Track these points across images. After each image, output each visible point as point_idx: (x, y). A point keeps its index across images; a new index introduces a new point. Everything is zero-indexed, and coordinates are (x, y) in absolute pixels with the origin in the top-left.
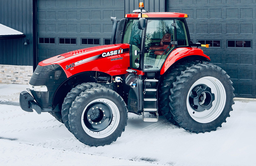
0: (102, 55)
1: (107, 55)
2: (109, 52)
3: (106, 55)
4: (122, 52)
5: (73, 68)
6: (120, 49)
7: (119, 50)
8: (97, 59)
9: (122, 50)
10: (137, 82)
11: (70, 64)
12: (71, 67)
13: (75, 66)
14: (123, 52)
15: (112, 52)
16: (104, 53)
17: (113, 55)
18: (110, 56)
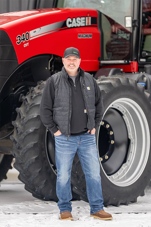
5: (28, 43)
6: (87, 16)
8: (61, 30)
10: (145, 79)
11: (23, 34)
12: (25, 40)
13: (31, 39)
14: (92, 23)
15: (78, 19)
16: (69, 20)
17: (80, 27)
18: (77, 27)
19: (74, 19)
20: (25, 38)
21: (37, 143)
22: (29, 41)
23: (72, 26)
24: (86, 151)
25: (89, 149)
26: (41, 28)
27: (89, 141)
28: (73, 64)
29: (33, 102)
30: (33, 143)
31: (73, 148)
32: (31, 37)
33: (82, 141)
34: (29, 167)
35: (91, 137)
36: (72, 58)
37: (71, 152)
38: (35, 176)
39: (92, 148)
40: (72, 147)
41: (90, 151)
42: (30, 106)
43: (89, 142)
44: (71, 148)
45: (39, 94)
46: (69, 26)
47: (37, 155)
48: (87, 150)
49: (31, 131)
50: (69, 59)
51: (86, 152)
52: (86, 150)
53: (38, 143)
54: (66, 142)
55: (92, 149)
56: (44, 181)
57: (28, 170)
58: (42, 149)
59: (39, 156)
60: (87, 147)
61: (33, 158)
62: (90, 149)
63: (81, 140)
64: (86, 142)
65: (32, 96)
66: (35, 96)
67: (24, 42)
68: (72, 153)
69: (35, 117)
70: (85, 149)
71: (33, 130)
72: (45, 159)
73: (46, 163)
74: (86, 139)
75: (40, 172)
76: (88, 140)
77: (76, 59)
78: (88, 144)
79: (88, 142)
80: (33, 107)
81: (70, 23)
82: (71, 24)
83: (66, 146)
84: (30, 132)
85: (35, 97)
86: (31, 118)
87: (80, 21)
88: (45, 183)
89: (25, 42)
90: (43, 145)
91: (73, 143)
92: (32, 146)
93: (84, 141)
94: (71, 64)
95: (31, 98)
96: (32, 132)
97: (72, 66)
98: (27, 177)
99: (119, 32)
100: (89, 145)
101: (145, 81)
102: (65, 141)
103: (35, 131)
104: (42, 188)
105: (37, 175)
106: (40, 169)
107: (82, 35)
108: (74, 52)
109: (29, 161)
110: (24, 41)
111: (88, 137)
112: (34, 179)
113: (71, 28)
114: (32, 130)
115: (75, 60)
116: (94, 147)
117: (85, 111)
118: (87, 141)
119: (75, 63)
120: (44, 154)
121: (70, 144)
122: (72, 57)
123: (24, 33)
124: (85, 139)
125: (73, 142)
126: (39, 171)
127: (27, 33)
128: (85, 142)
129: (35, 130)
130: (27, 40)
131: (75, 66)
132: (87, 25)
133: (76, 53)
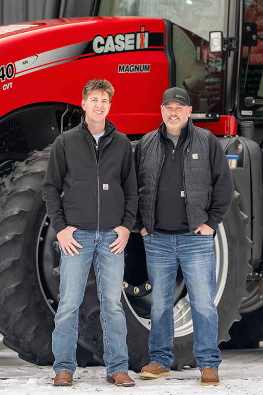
0: (91, 43)
1: (106, 49)
2: (111, 37)
3: (104, 45)
4: (146, 46)
5: (11, 83)
6: (140, 32)
7: (139, 35)
9: (147, 35)
10: (240, 147)
11: (2, 66)
12: (5, 77)
13: (17, 76)
14: (149, 45)
15: (119, 37)
16: (99, 39)
17: (124, 51)
18: (116, 52)
19: (110, 38)
20: (5, 73)
21: (18, 260)
22: (14, 80)
23: (106, 51)
24: (188, 264)
25: (192, 260)
26: (38, 55)
27: (193, 246)
28: (176, 116)
29: (15, 188)
30: (11, 259)
31: (168, 258)
32: (17, 72)
33: (181, 246)
34: (4, 302)
35: (199, 240)
36: (174, 105)
37: (164, 264)
38: (17, 319)
39: (199, 259)
40: (165, 256)
41: (194, 263)
42: (8, 195)
43: (195, 248)
44: (164, 258)
45: (26, 173)
46: (98, 50)
47: (18, 282)
48: (189, 261)
49: (7, 238)
50: (168, 108)
51: (186, 266)
52: (187, 261)
53: (21, 259)
54: (156, 247)
55: (198, 261)
56: (34, 328)
57: (3, 309)
58: (29, 271)
59: (21, 283)
60: (189, 256)
61: (12, 286)
62: (194, 261)
63: (179, 245)
64: (189, 248)
65: (13, 178)
66: (18, 176)
67: (2, 81)
68: (167, 266)
69: (15, 213)
70: (186, 259)
71: (11, 236)
72: (35, 288)
73: (36, 296)
74: (188, 243)
75: (24, 311)
76: (192, 244)
77: (180, 107)
78: (191, 252)
79: (193, 248)
80: (13, 195)
81: (99, 45)
82: (102, 48)
83: (156, 254)
84: (6, 240)
85: (19, 179)
86: (9, 215)
87: (124, 41)
88: (35, 332)
89: (5, 80)
90: (30, 264)
91: (166, 250)
92: (10, 265)
93: (185, 245)
94: (172, 115)
95: (12, 181)
96: (9, 241)
97: (175, 119)
98: (4, 322)
99: (210, 59)
100: (193, 253)
101: (240, 151)
102: (154, 245)
103: (15, 239)
104: (31, 341)
105: (19, 316)
106: (26, 306)
107: (127, 67)
108: (177, 96)
109: (5, 292)
110: (3, 79)
111: (194, 239)
112: (15, 324)
113: (103, 54)
114: (9, 237)
115: (180, 109)
116: (203, 258)
117: (182, 194)
118: (190, 246)
119: (179, 114)
120: (32, 280)
121: (162, 250)
122: (173, 103)
123: (4, 66)
124: (186, 244)
125: (167, 247)
126: (22, 310)
127: (11, 65)
128: (186, 248)
129: (15, 236)
130: (9, 77)
131: (180, 120)
132: (138, 47)
133: (181, 97)
